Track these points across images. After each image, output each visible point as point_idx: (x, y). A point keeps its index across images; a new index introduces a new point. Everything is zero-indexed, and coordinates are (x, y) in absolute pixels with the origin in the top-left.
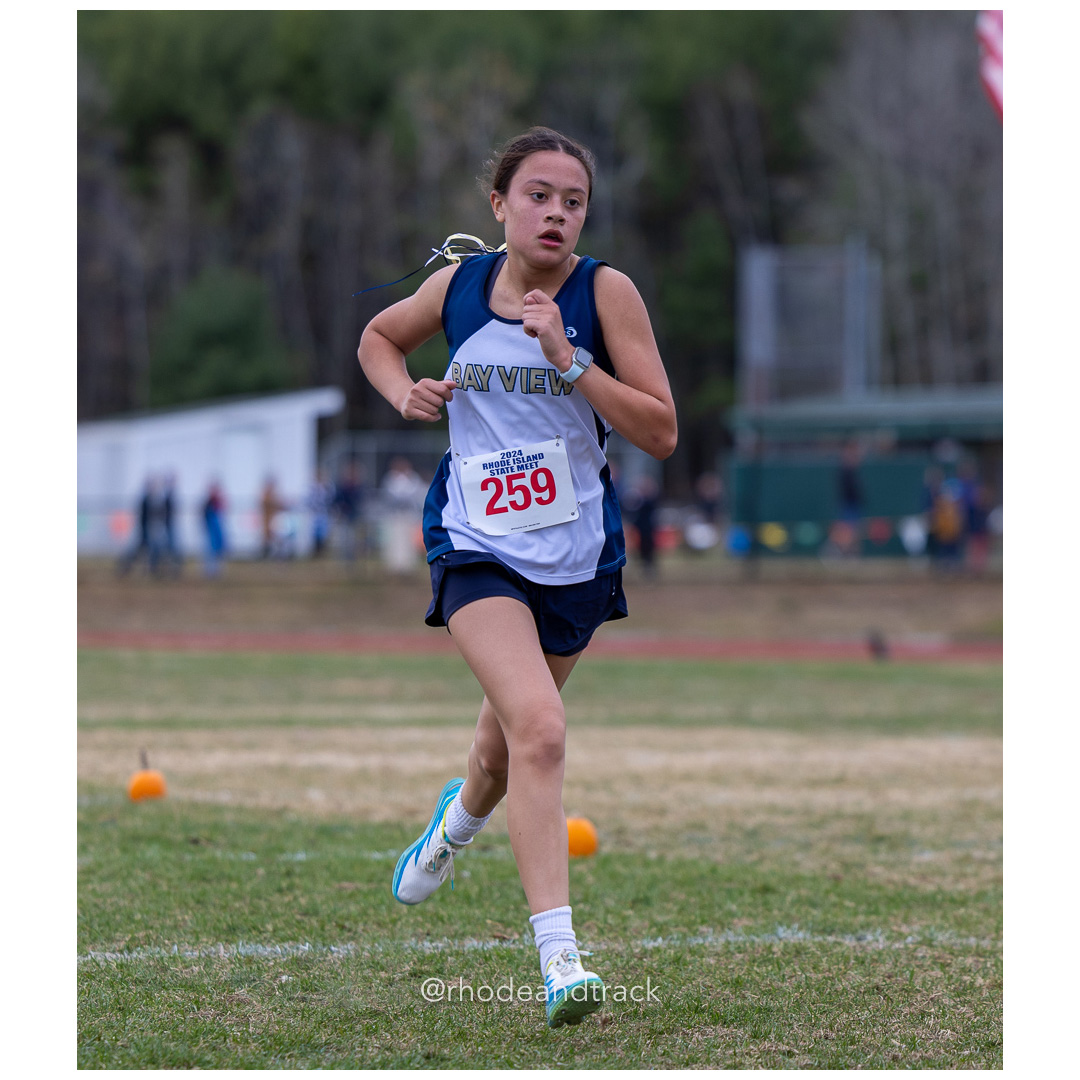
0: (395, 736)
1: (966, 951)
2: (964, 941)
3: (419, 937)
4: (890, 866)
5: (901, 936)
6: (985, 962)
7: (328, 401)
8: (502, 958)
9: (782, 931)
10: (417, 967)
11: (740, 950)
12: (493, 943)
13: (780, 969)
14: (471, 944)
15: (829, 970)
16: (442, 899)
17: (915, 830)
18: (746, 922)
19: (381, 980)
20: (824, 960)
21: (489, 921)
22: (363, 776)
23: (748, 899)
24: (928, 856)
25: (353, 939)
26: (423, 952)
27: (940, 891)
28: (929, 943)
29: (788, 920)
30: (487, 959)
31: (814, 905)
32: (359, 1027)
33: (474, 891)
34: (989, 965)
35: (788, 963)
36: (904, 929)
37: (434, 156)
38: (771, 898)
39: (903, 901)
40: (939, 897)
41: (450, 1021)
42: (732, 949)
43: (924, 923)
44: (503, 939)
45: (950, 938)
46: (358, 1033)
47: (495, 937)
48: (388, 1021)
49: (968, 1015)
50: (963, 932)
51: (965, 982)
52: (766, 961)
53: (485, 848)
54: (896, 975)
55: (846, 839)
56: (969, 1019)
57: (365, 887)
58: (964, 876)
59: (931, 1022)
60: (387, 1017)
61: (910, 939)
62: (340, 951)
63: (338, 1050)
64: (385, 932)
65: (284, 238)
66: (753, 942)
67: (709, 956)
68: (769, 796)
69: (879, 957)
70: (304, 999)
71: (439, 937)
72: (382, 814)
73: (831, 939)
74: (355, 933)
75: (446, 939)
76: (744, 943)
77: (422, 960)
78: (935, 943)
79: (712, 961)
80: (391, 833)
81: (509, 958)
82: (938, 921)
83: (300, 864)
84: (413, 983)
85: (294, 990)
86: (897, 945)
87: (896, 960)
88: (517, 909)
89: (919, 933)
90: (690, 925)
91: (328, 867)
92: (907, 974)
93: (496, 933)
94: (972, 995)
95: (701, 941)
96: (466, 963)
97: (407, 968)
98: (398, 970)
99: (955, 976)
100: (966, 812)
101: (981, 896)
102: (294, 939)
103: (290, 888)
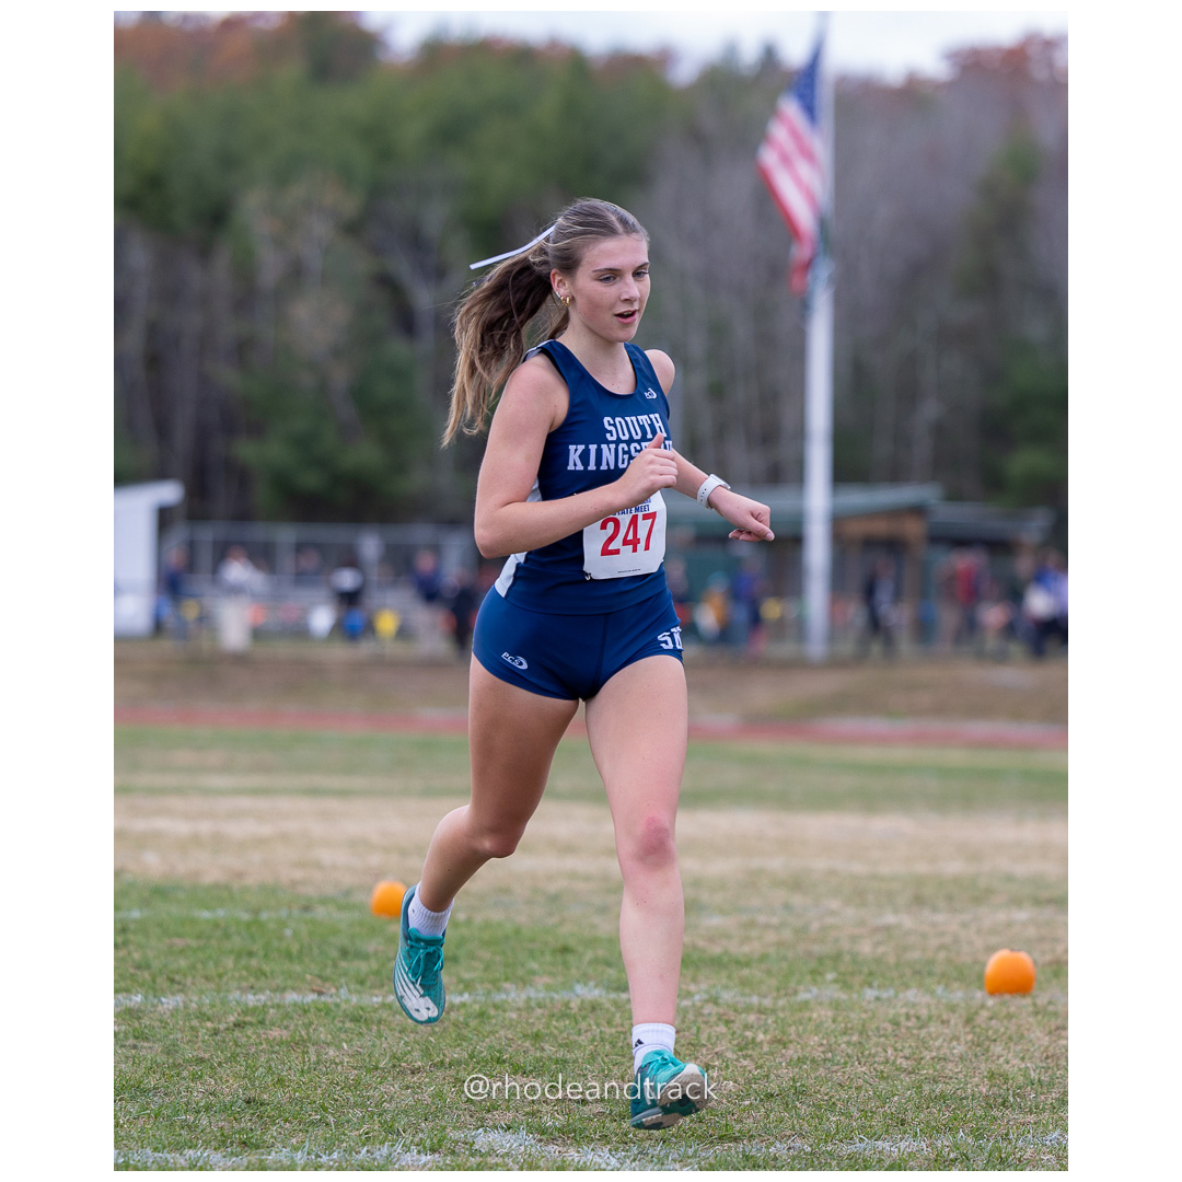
1: (748, 1009)
2: (748, 1000)
3: (243, 991)
5: (689, 995)
6: (766, 1019)
7: (169, 493)
8: (320, 1010)
9: (579, 989)
10: (240, 1018)
11: (539, 1005)
12: (313, 997)
13: (577, 1023)
14: (291, 997)
15: (622, 1025)
16: (266, 956)
17: (705, 897)
18: (547, 980)
19: (207, 1029)
20: (618, 1015)
21: (308, 977)
22: (196, 840)
23: (548, 958)
24: (716, 921)
25: (182, 991)
26: (246, 1004)
27: (726, 953)
28: (715, 1001)
29: (585, 979)
30: (305, 1012)
31: (609, 964)
32: (185, 1073)
33: (295, 948)
34: (770, 1021)
35: (584, 1018)
36: (692, 988)
37: (270, 267)
38: (570, 958)
39: (692, 962)
40: (726, 959)
41: (270, 1068)
42: (533, 1004)
43: (711, 982)
44: (320, 993)
45: (734, 997)
46: (184, 1078)
47: (313, 991)
48: (212, 1068)
49: (748, 1068)
50: (747, 991)
51: (747, 1038)
52: (564, 1016)
53: (306, 909)
54: (684, 1030)
56: (750, 1072)
57: (194, 943)
58: (746, 940)
59: (715, 1075)
60: (212, 1065)
61: (697, 997)
62: (170, 1002)
63: (165, 1094)
64: (211, 985)
66: (552, 999)
67: (511, 1011)
68: (570, 863)
70: (135, 1047)
71: (261, 990)
72: (212, 875)
74: (184, 986)
75: (268, 992)
76: (544, 999)
77: (246, 1012)
78: (721, 1001)
79: (514, 1016)
80: (220, 894)
81: (327, 1011)
82: (724, 981)
83: (135, 921)
84: (237, 1033)
85: (126, 1038)
86: (686, 1003)
87: (685, 1017)
88: (335, 965)
89: (706, 992)
90: (494, 982)
91: (160, 925)
92: (694, 1030)
93: (315, 988)
94: (754, 1049)
95: (504, 997)
96: (287, 1016)
97: (232, 1019)
98: (223, 1020)
99: (738, 1032)
100: (752, 880)
101: (764, 958)
102: (128, 991)
103: (125, 944)
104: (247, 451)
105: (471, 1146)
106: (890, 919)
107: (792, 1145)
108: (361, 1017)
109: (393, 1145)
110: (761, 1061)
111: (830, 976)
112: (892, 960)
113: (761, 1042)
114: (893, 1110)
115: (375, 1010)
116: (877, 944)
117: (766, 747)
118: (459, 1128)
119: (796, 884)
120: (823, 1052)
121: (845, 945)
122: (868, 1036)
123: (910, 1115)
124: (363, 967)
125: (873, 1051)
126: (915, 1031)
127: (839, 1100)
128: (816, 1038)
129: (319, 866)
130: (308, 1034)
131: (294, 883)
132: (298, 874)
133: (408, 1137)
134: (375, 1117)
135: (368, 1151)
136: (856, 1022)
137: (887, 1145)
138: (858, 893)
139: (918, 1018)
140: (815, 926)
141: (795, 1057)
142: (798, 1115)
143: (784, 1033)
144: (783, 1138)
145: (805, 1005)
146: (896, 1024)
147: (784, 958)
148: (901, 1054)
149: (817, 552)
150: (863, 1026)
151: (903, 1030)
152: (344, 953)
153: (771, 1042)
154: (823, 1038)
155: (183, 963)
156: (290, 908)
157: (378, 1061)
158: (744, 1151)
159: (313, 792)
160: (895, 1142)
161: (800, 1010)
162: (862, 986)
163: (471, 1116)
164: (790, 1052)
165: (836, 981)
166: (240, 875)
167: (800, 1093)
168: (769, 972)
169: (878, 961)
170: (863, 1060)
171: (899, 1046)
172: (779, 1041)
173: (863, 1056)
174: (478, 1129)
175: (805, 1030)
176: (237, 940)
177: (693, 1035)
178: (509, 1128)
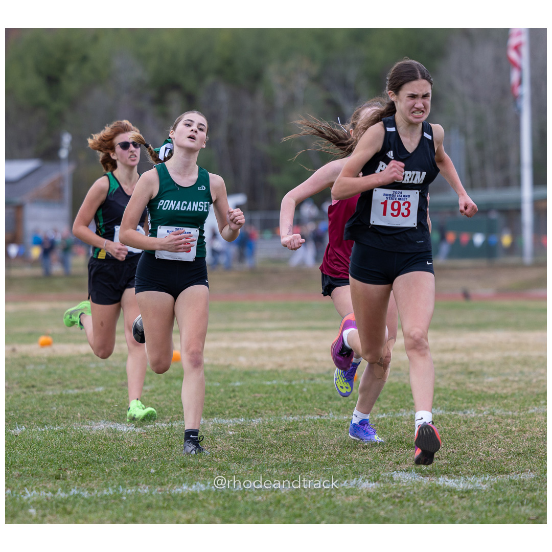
0: (272, 335)
1: (508, 417)
2: (507, 413)
3: (288, 415)
4: (476, 384)
5: (481, 412)
6: (516, 421)
7: (240, 199)
8: (322, 423)
10: (287, 427)
12: (319, 417)
15: (453, 426)
16: (296, 400)
17: (485, 369)
19: (273, 433)
20: (451, 421)
21: (315, 408)
22: (260, 351)
24: (491, 379)
25: (261, 416)
26: (289, 421)
27: (496, 393)
28: (493, 414)
30: (315, 423)
31: (445, 400)
33: (308, 396)
34: (517, 422)
36: (482, 409)
37: (281, 99)
39: (481, 397)
40: (496, 396)
43: (491, 406)
44: (321, 416)
45: (501, 412)
47: (318, 415)
48: (277, 448)
49: (509, 442)
50: (506, 409)
51: (508, 429)
53: (312, 379)
54: (480, 427)
55: (457, 373)
56: (510, 444)
57: (264, 396)
58: (506, 387)
59: (495, 446)
61: (485, 413)
62: (256, 421)
63: (258, 461)
64: (274, 413)
65: (221, 133)
67: (404, 421)
69: (473, 420)
70: (243, 441)
71: (295, 415)
72: (269, 366)
73: (453, 413)
74: (262, 414)
75: (298, 416)
77: (289, 424)
78: (495, 414)
79: (406, 423)
80: (273, 374)
81: (324, 423)
82: (496, 405)
83: (238, 387)
84: (286, 434)
85: (239, 437)
86: (480, 415)
87: (480, 421)
88: (326, 403)
89: (489, 410)
90: (396, 408)
91: (249, 388)
92: (485, 427)
93: (318, 413)
94: (511, 434)
95: (401, 415)
96: (307, 425)
97: (283, 427)
98: (280, 428)
100: (506, 361)
101: (513, 395)
102: (238, 417)
103: (235, 396)
104: (273, 180)
105: (392, 479)
108: (339, 425)
109: (358, 479)
110: (515, 439)
111: (542, 402)
113: (514, 431)
115: (346, 422)
117: (507, 303)
118: (386, 472)
119: (525, 362)
120: (542, 435)
124: (339, 403)
128: (538, 429)
129: (316, 361)
130: (317, 433)
131: (305, 368)
132: (307, 364)
133: (364, 476)
135: (347, 482)
140: (534, 380)
141: (529, 437)
142: (532, 462)
143: (524, 427)
145: (532, 415)
147: (522, 395)
149: (527, 216)
153: (519, 431)
155: (260, 404)
156: (304, 379)
158: (510, 478)
159: (310, 328)
161: (530, 417)
163: (390, 466)
164: (527, 435)
165: (545, 404)
166: (281, 366)
167: (533, 452)
168: (515, 401)
172: (522, 431)
174: (394, 471)
175: (533, 426)
176: (282, 393)
177: (484, 429)
178: (407, 471)
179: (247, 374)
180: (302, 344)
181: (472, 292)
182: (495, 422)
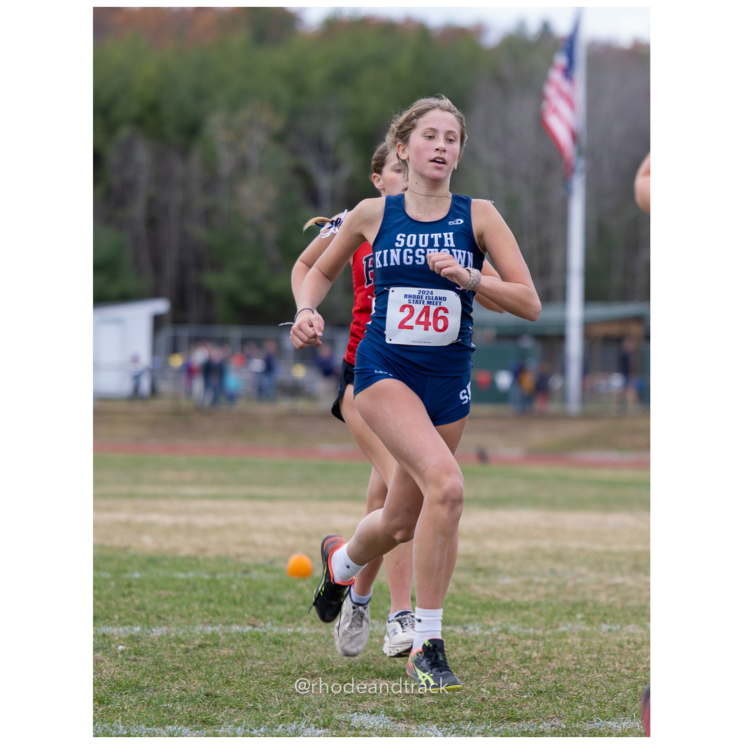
0: (195, 505)
1: (527, 637)
2: (527, 631)
3: (205, 624)
4: (484, 586)
5: (489, 627)
6: (538, 644)
7: (161, 306)
8: (253, 637)
10: (203, 642)
12: (249, 628)
14: (235, 628)
16: (220, 602)
17: (500, 565)
19: (182, 649)
21: (246, 616)
22: (175, 528)
24: (507, 581)
25: (165, 624)
26: (207, 633)
27: (513, 601)
28: (506, 632)
30: (244, 638)
32: (167, 677)
33: (238, 597)
34: (541, 645)
36: (492, 623)
37: (226, 162)
39: (491, 607)
40: (513, 605)
41: (221, 674)
43: (503, 620)
44: (254, 626)
45: (518, 629)
46: (166, 680)
47: (249, 624)
48: (184, 673)
49: (527, 675)
50: (526, 625)
51: (526, 655)
53: (246, 572)
54: (486, 650)
56: (527, 677)
57: (173, 594)
58: (526, 593)
59: (505, 679)
60: (184, 671)
61: (494, 629)
62: (158, 632)
63: (154, 690)
64: (184, 621)
65: (137, 210)
67: (376, 637)
69: (475, 640)
70: (135, 660)
71: (216, 624)
72: (186, 551)
74: (168, 621)
75: (221, 625)
77: (206, 638)
78: (509, 632)
80: (191, 562)
81: (258, 638)
82: (512, 619)
83: (136, 579)
84: (201, 651)
85: (130, 654)
86: (487, 633)
87: (486, 642)
88: (264, 608)
89: (501, 626)
91: (152, 582)
92: (492, 650)
93: (251, 622)
94: (530, 663)
96: (232, 640)
97: (197, 642)
98: (192, 643)
99: (520, 652)
100: (531, 555)
101: (537, 604)
102: (131, 624)
103: (130, 594)
104: (211, 280)
105: (349, 723)
106: (618, 579)
107: (554, 723)
108: (280, 641)
109: (299, 723)
110: (535, 670)
111: (579, 616)
112: (619, 606)
113: (535, 658)
114: (619, 701)
115: (289, 637)
116: (610, 596)
117: (540, 469)
118: (341, 712)
119: (559, 557)
120: (575, 665)
121: (589, 596)
122: (603, 655)
123: (629, 705)
124: (282, 609)
125: (606, 664)
126: (633, 651)
127: (584, 695)
128: (570, 656)
129: (254, 544)
130: (246, 652)
131: (238, 556)
132: (241, 550)
133: (309, 718)
134: (288, 705)
135: (283, 727)
136: (595, 645)
137: (614, 724)
138: (598, 563)
139: (635, 643)
140: (570, 584)
141: (556, 667)
142: (558, 705)
143: (549, 652)
144: (548, 719)
145: (563, 635)
146: (621, 646)
147: (551, 605)
148: (624, 666)
149: (575, 346)
150: (600, 648)
151: (626, 651)
152: (270, 600)
153: (541, 658)
154: (575, 656)
155: (167, 606)
156: (235, 571)
157: (290, 669)
159: (251, 497)
160: (619, 722)
161: (560, 638)
162: (599, 622)
163: (349, 705)
164: (554, 664)
165: (583, 619)
166: (204, 550)
167: (560, 690)
168: (540, 614)
169: (610, 606)
170: (600, 670)
171: (623, 661)
172: (546, 657)
173: (600, 667)
174: (353, 713)
175: (563, 651)
176: (201, 592)
177: (491, 653)
178: (373, 713)
179: (153, 561)
180: (237, 519)
181: (491, 452)
182: (508, 643)
